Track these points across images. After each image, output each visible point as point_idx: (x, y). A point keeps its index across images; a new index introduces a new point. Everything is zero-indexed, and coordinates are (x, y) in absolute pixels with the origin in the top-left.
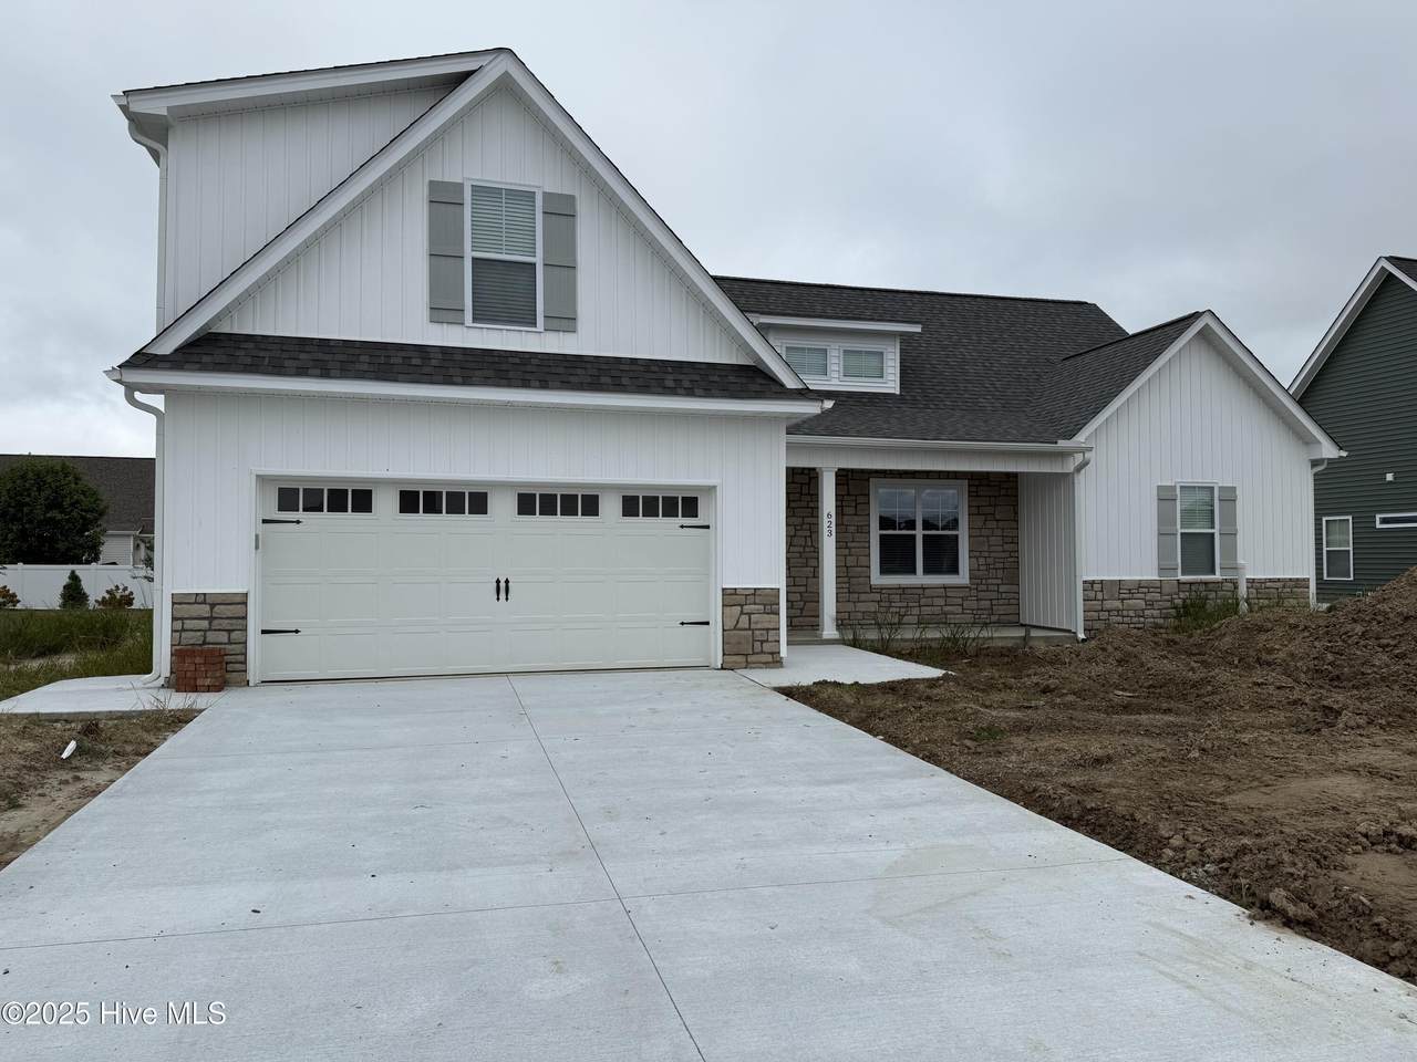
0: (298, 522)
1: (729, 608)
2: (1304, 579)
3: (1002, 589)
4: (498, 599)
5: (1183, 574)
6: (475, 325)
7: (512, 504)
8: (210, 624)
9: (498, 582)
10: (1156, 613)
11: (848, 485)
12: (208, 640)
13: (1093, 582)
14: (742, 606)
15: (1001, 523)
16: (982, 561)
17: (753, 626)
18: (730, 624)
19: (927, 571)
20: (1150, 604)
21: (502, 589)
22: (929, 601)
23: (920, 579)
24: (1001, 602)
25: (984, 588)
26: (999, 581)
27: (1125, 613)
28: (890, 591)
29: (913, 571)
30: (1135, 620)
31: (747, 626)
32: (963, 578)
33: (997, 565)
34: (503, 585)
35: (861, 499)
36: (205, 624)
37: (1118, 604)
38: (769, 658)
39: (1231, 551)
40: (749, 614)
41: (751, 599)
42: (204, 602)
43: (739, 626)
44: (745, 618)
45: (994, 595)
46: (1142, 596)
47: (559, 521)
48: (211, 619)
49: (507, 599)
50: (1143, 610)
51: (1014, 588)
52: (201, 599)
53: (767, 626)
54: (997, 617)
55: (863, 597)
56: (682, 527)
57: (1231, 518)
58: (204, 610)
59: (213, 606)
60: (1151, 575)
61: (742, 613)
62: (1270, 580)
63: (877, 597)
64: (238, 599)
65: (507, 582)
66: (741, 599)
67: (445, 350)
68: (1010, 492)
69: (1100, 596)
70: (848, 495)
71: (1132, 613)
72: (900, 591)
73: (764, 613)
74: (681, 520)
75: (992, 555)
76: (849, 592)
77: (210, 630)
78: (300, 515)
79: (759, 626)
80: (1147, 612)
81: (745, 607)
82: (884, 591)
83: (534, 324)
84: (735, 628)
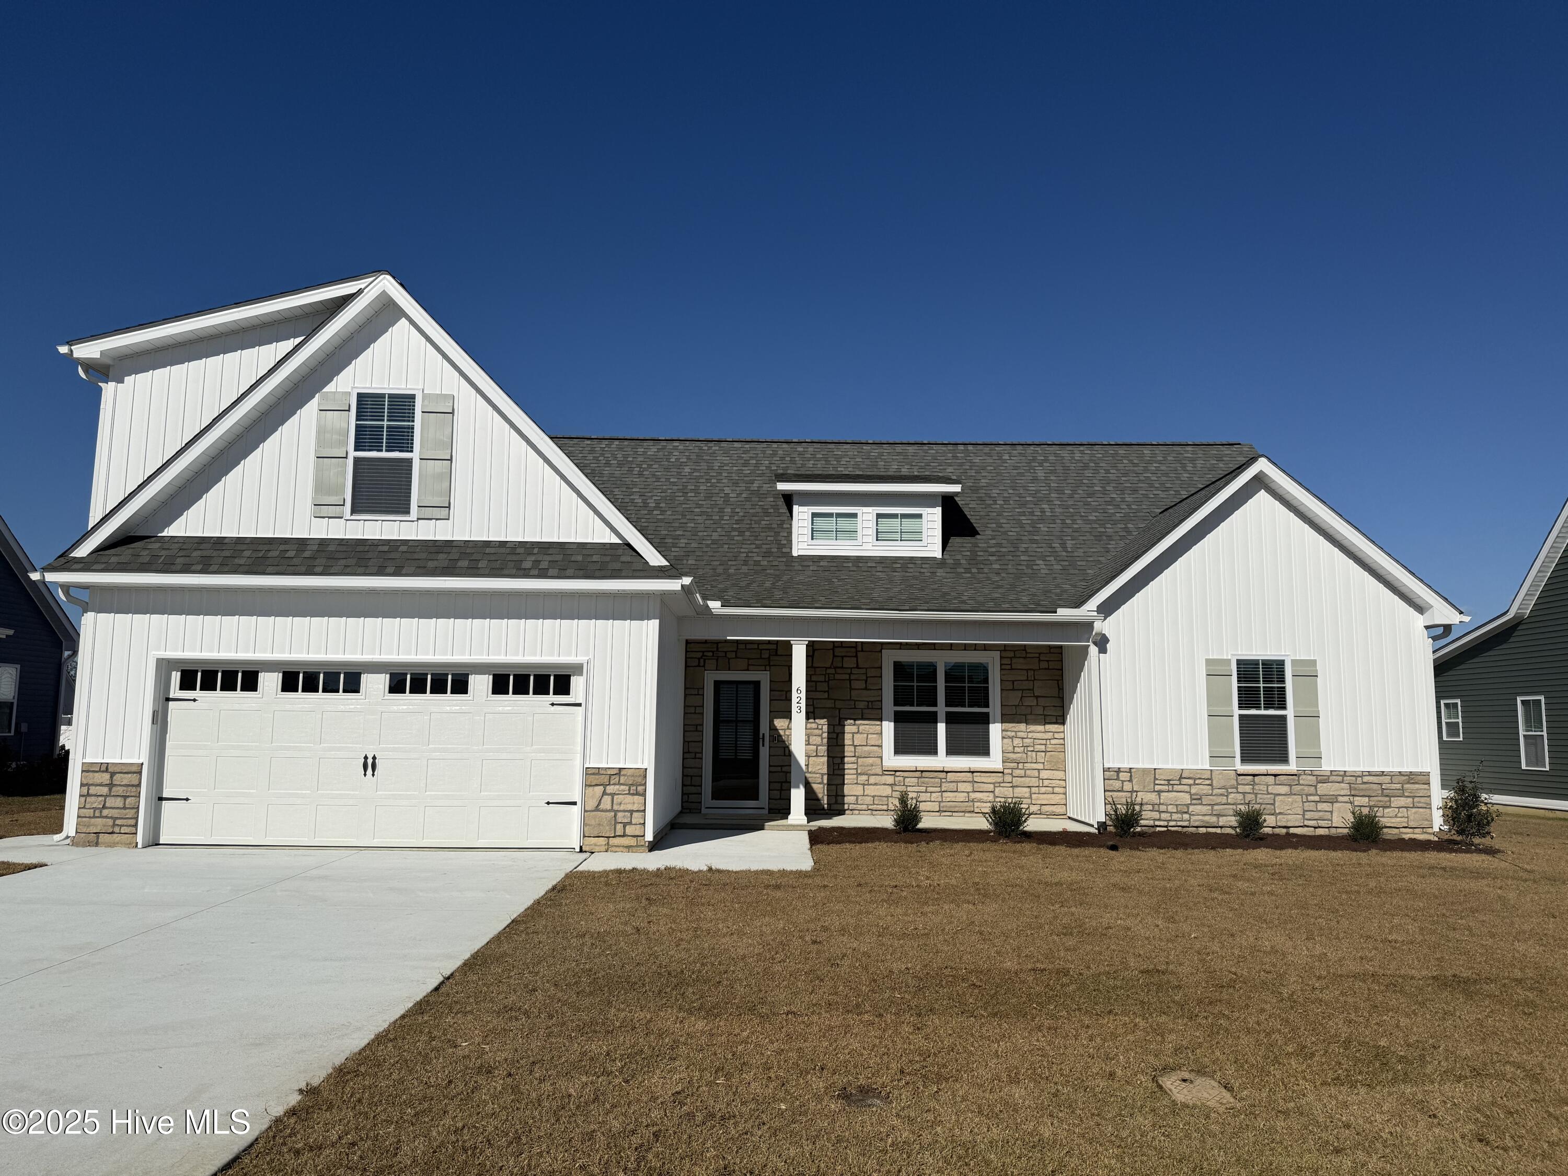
0: (195, 700)
1: (591, 788)
2: (1421, 774)
3: (1044, 774)
4: (365, 775)
5: (1244, 760)
6: (353, 517)
7: (382, 681)
8: (110, 790)
9: (366, 758)
10: (1205, 809)
11: (856, 656)
12: (108, 805)
13: (1119, 771)
14: (605, 786)
15: (1042, 702)
16: (1017, 742)
17: (616, 808)
18: (591, 805)
19: (951, 751)
20: (1197, 799)
21: (370, 765)
22: (952, 786)
23: (941, 760)
24: (1043, 790)
25: (1022, 772)
26: (1040, 766)
27: (1163, 808)
28: (906, 774)
29: (933, 751)
30: (1175, 816)
31: (609, 807)
32: (994, 761)
33: (1038, 747)
34: (370, 761)
35: (871, 673)
36: (105, 790)
37: (1153, 797)
38: (632, 842)
39: (1312, 737)
40: (613, 795)
41: (615, 780)
42: (107, 771)
43: (601, 807)
44: (607, 799)
45: (1034, 782)
46: (1186, 788)
47: (428, 699)
48: (111, 785)
49: (373, 775)
50: (1188, 805)
51: (1060, 774)
52: (105, 768)
53: (630, 807)
54: (1037, 807)
55: (873, 780)
56: (553, 704)
57: (1310, 696)
58: (106, 777)
59: (112, 775)
60: (1203, 763)
61: (604, 793)
62: (1370, 774)
63: (890, 780)
64: (134, 769)
65: (374, 758)
66: (605, 779)
67: (323, 542)
68: (1052, 665)
69: (1128, 786)
70: (857, 667)
71: (1171, 808)
72: (918, 774)
73: (629, 794)
74: (552, 698)
75: (1030, 735)
76: (857, 774)
77: (110, 796)
78: (197, 693)
79: (622, 808)
80: (1191, 808)
81: (608, 787)
82: (898, 774)
83: (407, 511)
84: (597, 809)
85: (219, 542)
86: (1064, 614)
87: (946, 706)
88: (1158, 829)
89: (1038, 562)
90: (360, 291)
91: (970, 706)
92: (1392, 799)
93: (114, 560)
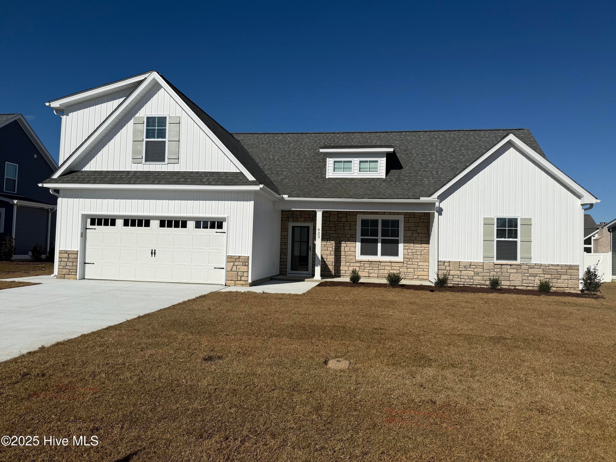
0: (95, 229)
1: (229, 263)
2: (575, 266)
3: (420, 264)
4: (152, 256)
5: (497, 259)
6: (145, 163)
7: (158, 222)
8: (68, 260)
9: (152, 250)
10: (480, 278)
11: (347, 217)
12: (67, 265)
13: (444, 262)
14: (234, 262)
15: (420, 235)
16: (409, 251)
17: (238, 270)
18: (229, 269)
19: (383, 254)
20: (477, 274)
21: (153, 253)
22: (383, 268)
23: (379, 257)
24: (419, 270)
25: (411, 263)
26: (419, 260)
27: (462, 277)
28: (365, 263)
29: (376, 254)
30: (467, 280)
31: (235, 270)
32: (400, 258)
33: (418, 253)
34: (153, 251)
35: (352, 223)
36: (66, 260)
37: (458, 273)
38: (244, 283)
39: (528, 250)
40: (237, 266)
41: (237, 260)
42: (67, 253)
43: (232, 270)
44: (235, 267)
45: (416, 266)
46: (473, 269)
47: (173, 229)
48: (68, 258)
49: (155, 256)
50: (473, 276)
51: (427, 264)
52: (66, 252)
53: (243, 270)
54: (417, 276)
55: (352, 264)
56: (216, 232)
57: (528, 233)
58: (67, 255)
59: (69, 254)
60: (479, 259)
61: (234, 265)
62: (552, 265)
63: (358, 264)
64: (75, 252)
65: (155, 250)
66: (234, 260)
67: (135, 172)
68: (425, 221)
69: (448, 268)
70: (347, 221)
71: (465, 277)
72: (369, 263)
73: (243, 265)
74: (216, 230)
75: (415, 248)
76: (346, 262)
77: (68, 262)
78: (96, 227)
79: (240, 270)
80: (474, 277)
81: (235, 263)
82: (362, 262)
83: (164, 161)
84: (231, 270)
85: (101, 172)
86: (423, 199)
87: (382, 236)
88: (460, 285)
89: (425, 179)
90: (146, 78)
91: (391, 237)
92: (562, 276)
93: (66, 179)
